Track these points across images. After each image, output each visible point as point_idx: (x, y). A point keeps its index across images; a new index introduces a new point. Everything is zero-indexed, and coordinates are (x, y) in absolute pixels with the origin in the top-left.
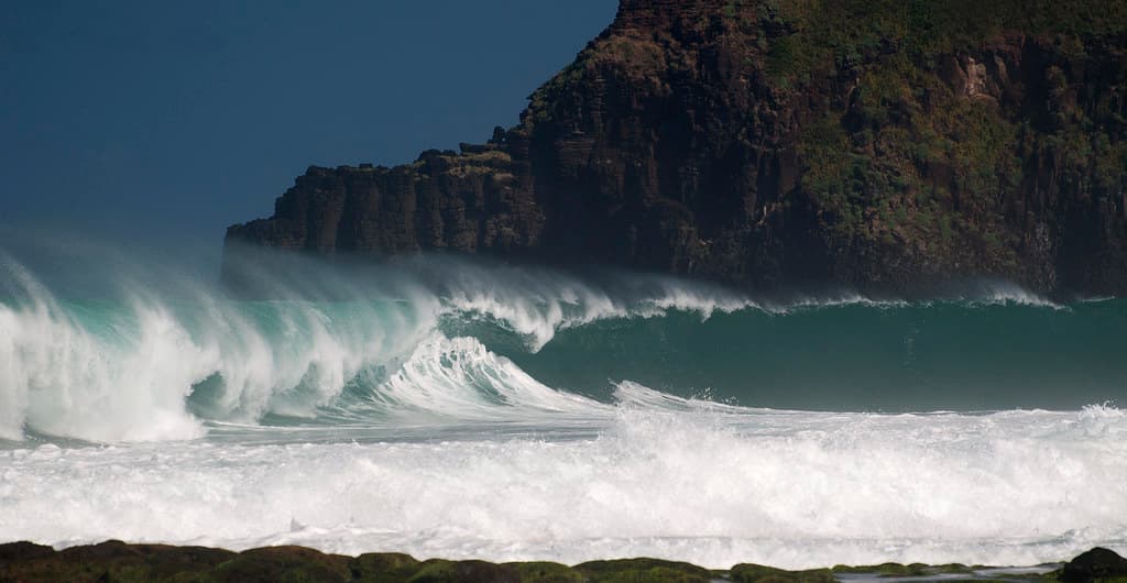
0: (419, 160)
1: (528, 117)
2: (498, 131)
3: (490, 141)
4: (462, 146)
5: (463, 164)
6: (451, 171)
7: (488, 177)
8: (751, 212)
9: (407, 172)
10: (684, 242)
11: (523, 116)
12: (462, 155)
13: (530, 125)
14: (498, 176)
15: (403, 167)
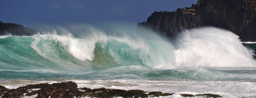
0: (177, 10)
1: (199, 2)
2: (193, 5)
3: (191, 7)
4: (185, 8)
5: (186, 11)
6: (183, 13)
7: (191, 14)
8: (245, 22)
9: (174, 13)
10: (230, 28)
11: (198, 2)
12: (185, 10)
13: (199, 4)
14: (193, 14)
15: (173, 12)
